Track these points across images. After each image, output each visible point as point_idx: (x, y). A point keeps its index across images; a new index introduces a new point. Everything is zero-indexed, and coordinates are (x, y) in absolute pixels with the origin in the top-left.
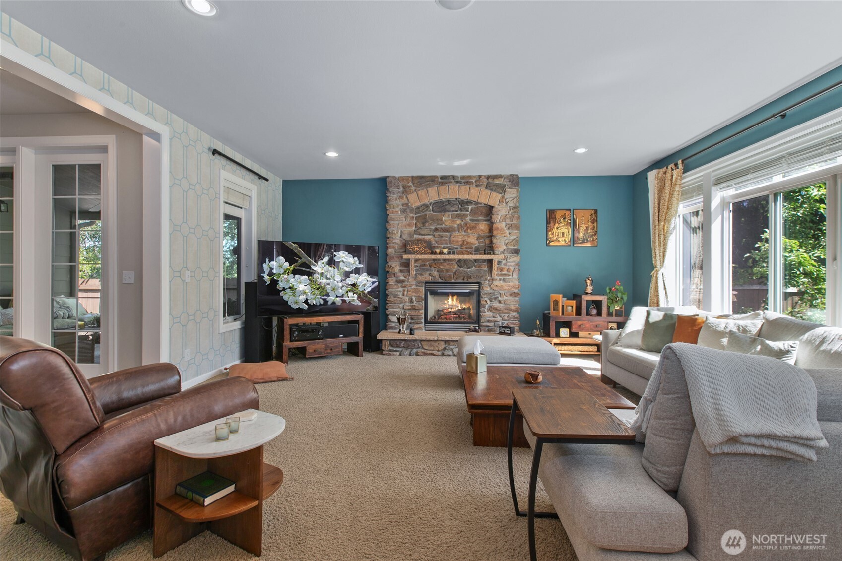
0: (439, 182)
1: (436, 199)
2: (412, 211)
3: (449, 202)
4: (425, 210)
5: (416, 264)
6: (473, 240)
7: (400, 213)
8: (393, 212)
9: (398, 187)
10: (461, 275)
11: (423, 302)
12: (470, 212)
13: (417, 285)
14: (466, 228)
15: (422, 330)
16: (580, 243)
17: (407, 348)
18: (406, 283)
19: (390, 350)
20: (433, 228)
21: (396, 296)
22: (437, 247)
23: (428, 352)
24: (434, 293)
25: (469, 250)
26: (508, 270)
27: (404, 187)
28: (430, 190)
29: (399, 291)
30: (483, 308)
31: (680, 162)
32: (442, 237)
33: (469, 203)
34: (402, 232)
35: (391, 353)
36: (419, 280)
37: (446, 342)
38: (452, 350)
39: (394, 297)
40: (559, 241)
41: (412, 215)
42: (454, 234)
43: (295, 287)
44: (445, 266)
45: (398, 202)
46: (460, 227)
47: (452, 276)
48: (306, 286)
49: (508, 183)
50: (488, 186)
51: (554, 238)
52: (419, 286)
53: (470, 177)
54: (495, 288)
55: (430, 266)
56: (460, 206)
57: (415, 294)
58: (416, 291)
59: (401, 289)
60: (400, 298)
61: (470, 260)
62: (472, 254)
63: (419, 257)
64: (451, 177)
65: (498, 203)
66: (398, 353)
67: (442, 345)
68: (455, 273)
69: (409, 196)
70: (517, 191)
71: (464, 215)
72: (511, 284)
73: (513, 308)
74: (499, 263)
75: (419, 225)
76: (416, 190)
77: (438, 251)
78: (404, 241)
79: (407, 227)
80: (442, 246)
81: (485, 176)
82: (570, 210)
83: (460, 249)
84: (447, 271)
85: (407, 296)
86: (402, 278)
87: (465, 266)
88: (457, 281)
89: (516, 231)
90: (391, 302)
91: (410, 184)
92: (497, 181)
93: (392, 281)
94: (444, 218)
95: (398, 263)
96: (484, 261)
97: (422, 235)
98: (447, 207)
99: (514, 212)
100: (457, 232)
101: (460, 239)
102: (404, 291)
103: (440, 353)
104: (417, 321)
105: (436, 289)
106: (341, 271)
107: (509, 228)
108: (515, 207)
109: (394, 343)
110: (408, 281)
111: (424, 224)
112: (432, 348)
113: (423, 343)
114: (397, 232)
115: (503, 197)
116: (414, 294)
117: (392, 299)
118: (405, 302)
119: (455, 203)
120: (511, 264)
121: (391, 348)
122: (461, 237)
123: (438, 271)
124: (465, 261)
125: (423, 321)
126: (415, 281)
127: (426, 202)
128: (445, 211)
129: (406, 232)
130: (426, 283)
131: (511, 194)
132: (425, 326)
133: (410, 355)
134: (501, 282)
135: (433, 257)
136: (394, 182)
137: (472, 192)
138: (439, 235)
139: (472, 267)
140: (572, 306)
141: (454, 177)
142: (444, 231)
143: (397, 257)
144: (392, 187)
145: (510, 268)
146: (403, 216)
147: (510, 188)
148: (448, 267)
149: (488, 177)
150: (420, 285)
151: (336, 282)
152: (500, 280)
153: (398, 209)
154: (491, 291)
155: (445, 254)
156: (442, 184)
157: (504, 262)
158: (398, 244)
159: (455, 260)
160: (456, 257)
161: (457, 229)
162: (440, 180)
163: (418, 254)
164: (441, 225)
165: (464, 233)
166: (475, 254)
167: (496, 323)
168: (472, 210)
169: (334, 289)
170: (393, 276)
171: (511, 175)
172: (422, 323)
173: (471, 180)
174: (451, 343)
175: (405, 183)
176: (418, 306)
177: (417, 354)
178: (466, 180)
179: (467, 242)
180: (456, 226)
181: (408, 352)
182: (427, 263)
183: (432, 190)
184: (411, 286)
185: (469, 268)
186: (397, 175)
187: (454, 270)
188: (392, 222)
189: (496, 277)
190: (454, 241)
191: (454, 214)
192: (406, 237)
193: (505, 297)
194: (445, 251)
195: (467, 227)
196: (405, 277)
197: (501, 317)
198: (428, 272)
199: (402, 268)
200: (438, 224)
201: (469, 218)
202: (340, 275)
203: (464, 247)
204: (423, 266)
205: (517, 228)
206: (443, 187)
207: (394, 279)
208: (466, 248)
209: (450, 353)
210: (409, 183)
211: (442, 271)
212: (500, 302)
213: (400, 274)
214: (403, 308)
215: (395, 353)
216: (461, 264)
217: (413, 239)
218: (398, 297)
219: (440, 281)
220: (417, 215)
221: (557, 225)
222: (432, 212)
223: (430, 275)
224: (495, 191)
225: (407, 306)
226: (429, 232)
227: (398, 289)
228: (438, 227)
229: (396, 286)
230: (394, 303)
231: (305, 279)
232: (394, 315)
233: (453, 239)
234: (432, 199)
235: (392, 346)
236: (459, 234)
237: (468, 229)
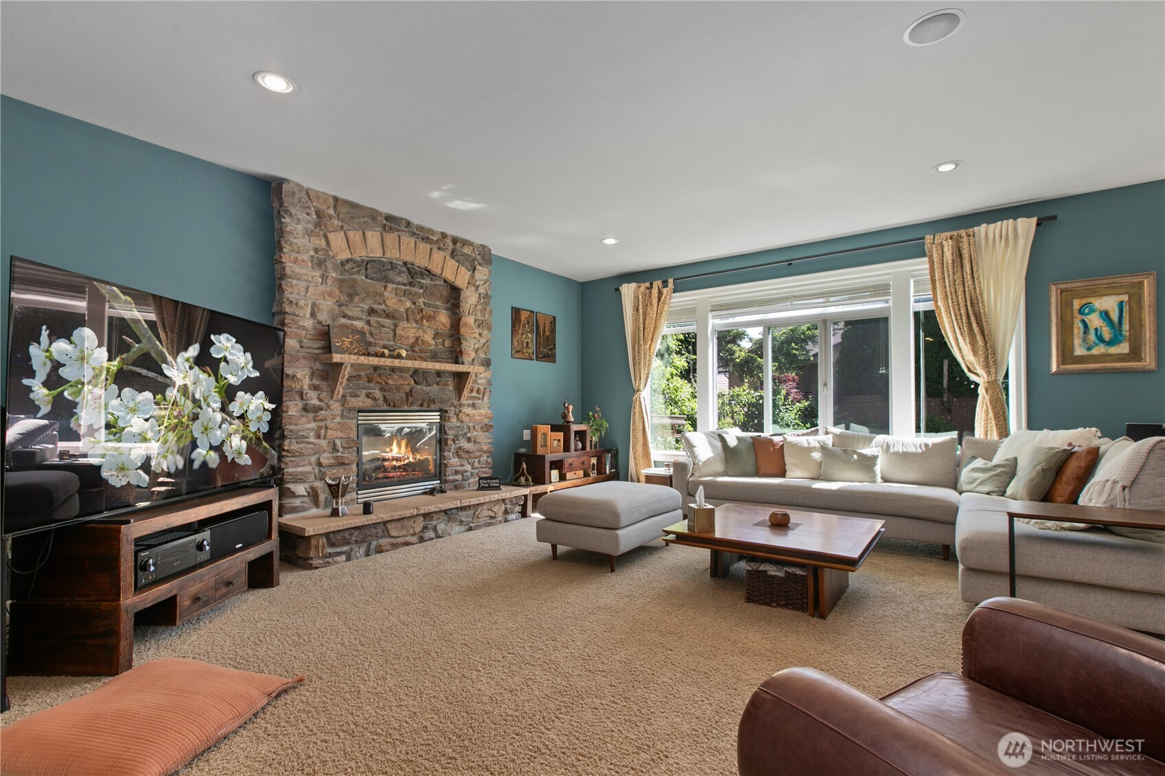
0: (384, 225)
1: (379, 254)
2: (334, 267)
3: (392, 265)
4: (355, 270)
6: (429, 338)
7: (310, 265)
8: (296, 261)
9: (306, 209)
10: (418, 397)
11: (356, 448)
12: (425, 291)
13: (342, 416)
14: (418, 317)
16: (542, 358)
17: (362, 542)
18: (323, 412)
19: (330, 555)
20: (366, 307)
21: (301, 438)
22: (378, 344)
23: (400, 541)
26: (478, 392)
27: (318, 213)
28: (368, 234)
29: (311, 430)
30: (447, 453)
31: (671, 281)
32: (383, 326)
33: (423, 274)
34: (314, 305)
35: (330, 560)
36: (351, 405)
39: (298, 442)
40: (523, 352)
41: (333, 275)
42: (400, 325)
43: (121, 424)
45: (307, 241)
46: (408, 315)
47: (405, 399)
48: (147, 420)
49: (479, 258)
50: (454, 254)
51: (518, 347)
52: (348, 419)
53: (430, 231)
54: (465, 419)
55: (369, 380)
56: (408, 275)
57: (341, 435)
59: (313, 425)
60: (312, 443)
61: (429, 371)
64: (403, 221)
65: (466, 285)
66: (344, 557)
67: (420, 523)
68: (409, 394)
69: (331, 236)
70: (490, 271)
71: (415, 293)
72: (483, 411)
73: (485, 448)
75: (344, 298)
76: (342, 227)
78: (321, 327)
79: (327, 297)
80: (380, 342)
81: (450, 236)
82: (532, 312)
83: (410, 353)
84: (397, 388)
85: (325, 438)
86: (315, 402)
87: (425, 382)
88: (413, 407)
89: (487, 332)
90: (292, 454)
91: (332, 211)
92: (465, 250)
93: (293, 408)
94: (385, 293)
95: (309, 371)
96: (449, 373)
97: (349, 318)
98: (391, 274)
99: (485, 303)
100: (406, 321)
101: (411, 334)
102: (319, 428)
103: (414, 539)
105: (377, 424)
106: (222, 383)
107: (479, 326)
108: (487, 296)
109: (337, 540)
110: (328, 406)
111: (351, 296)
112: (405, 532)
113: (389, 526)
114: (305, 306)
115: (473, 277)
116: (339, 434)
117: (295, 447)
118: (322, 452)
119: (402, 269)
120: (481, 380)
121: (330, 550)
122: (411, 331)
123: (382, 390)
124: (425, 372)
125: (355, 486)
126: (341, 409)
127: (359, 255)
128: (387, 280)
129: (324, 307)
130: (359, 411)
131: (481, 274)
132: (357, 495)
133: (367, 554)
134: (471, 408)
135: (377, 361)
136: (297, 195)
137: (434, 257)
138: (376, 322)
139: (434, 384)
140: (559, 441)
141: (408, 224)
142: (385, 317)
143: (305, 358)
145: (479, 386)
146: (317, 273)
147: (480, 265)
148: (398, 382)
149: (455, 241)
150: (351, 415)
151: (210, 410)
152: (470, 405)
153: (305, 257)
154: (458, 424)
155: (404, 358)
156: (389, 229)
157: (473, 377)
158: (307, 330)
159: (404, 369)
160: (405, 364)
161: (405, 316)
162: (384, 221)
164: (381, 304)
165: (416, 325)
167: (465, 474)
168: (428, 286)
169: (206, 429)
170: (296, 397)
171: (481, 245)
172: (354, 490)
173: (431, 237)
174: (435, 517)
175: (321, 206)
176: (348, 458)
177: (379, 550)
178: (426, 236)
179: (422, 340)
180: (403, 310)
181: (363, 550)
182: (366, 373)
183: (373, 236)
184: (333, 417)
185: (429, 385)
186: (304, 183)
187: (407, 388)
188: (294, 281)
189: (465, 402)
190: (402, 337)
191: (400, 289)
192: (323, 317)
193: (475, 433)
195: (420, 316)
196: (322, 400)
197: (469, 464)
198: (365, 391)
199: (315, 382)
200: (375, 302)
201: (422, 300)
202: (219, 393)
203: (416, 348)
204: (356, 378)
205: (489, 327)
206: (390, 235)
207: (299, 404)
208: (421, 351)
209: (432, 534)
210: (327, 208)
211: (390, 390)
212: (469, 440)
213: (312, 393)
214: (319, 464)
215: (338, 559)
216: (417, 376)
217: (339, 324)
218: (308, 443)
219: (386, 408)
220: (341, 277)
221: (520, 331)
222: (364, 278)
223: (368, 396)
224: (462, 264)
225: (326, 459)
226: (359, 314)
227: (307, 425)
228: (375, 306)
229: (304, 420)
230: (302, 455)
231: (146, 402)
232: (298, 479)
233: (403, 333)
234: (371, 252)
235: (332, 545)
236: (409, 325)
237: (421, 319)
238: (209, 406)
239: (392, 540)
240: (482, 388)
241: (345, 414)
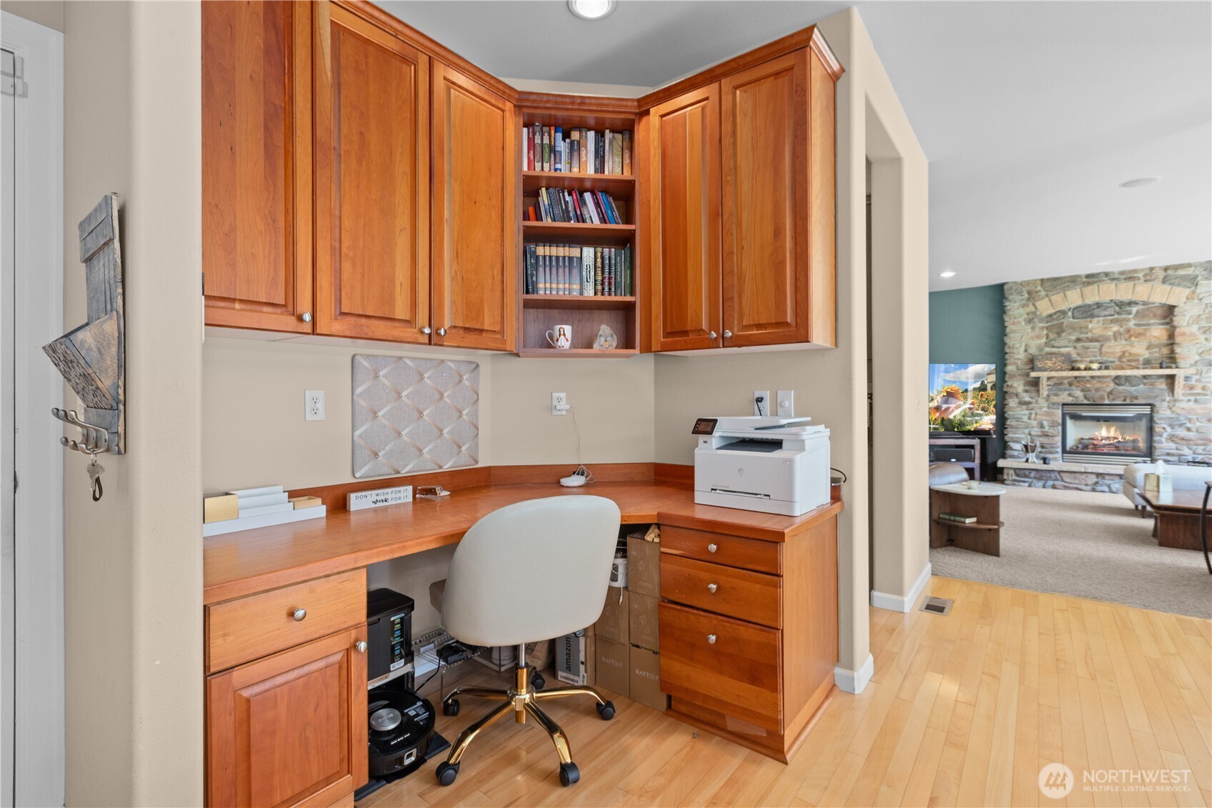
0: (1084, 283)
1: (1079, 303)
2: (1041, 320)
3: (1099, 305)
4: (1062, 317)
5: (1049, 383)
6: (1140, 350)
7: (1023, 323)
8: (1014, 324)
9: (1020, 293)
10: (1120, 395)
11: (1060, 428)
12: (1135, 315)
13: (1049, 408)
14: (1127, 336)
15: (1058, 460)
17: (1040, 479)
18: (1033, 405)
19: (1015, 481)
20: (1074, 338)
21: (1018, 419)
22: (1081, 361)
23: (1071, 485)
24: (1076, 417)
25: (1133, 364)
26: (1204, 388)
27: (1029, 293)
28: (1069, 293)
29: (1024, 415)
30: (1158, 438)
32: (1088, 348)
33: (1130, 303)
34: (1026, 346)
35: (1017, 483)
36: (1052, 401)
37: (1098, 475)
38: (1109, 486)
39: (1017, 421)
41: (1041, 325)
42: (1107, 344)
44: (1096, 384)
45: (1021, 310)
46: (1116, 336)
47: (1106, 397)
49: (1204, 273)
50: (1166, 280)
52: (1053, 409)
53: (1136, 271)
54: (1179, 411)
55: (1070, 384)
56: (1117, 308)
57: (1047, 418)
58: (1047, 414)
59: (1027, 412)
60: (1026, 422)
61: (1135, 376)
62: (1138, 368)
63: (1053, 374)
64: (1102, 274)
65: (1185, 300)
66: (1027, 484)
67: (1093, 479)
68: (1110, 393)
69: (1038, 304)
71: (1124, 319)
74: (1187, 379)
75: (1052, 336)
76: (1047, 294)
77: (1082, 366)
78: (1030, 356)
79: (1034, 339)
80: (1088, 359)
81: (1160, 267)
83: (1117, 363)
84: (1097, 390)
85: (1035, 420)
86: (1027, 399)
87: (1128, 384)
88: (1114, 402)
90: (1012, 427)
91: (1039, 288)
92: (1182, 272)
93: (1012, 403)
94: (1090, 326)
95: (1022, 382)
96: (1160, 376)
97: (1057, 347)
98: (1096, 312)
100: (1113, 341)
101: (1118, 350)
102: (1031, 414)
103: (1089, 488)
104: (1050, 449)
105: (1079, 413)
107: (1204, 332)
109: (1021, 473)
110: (1037, 402)
111: (1059, 334)
112: (1077, 481)
113: (1062, 474)
114: (1020, 346)
115: (1194, 292)
116: (1045, 418)
117: (1014, 423)
118: (1033, 427)
119: (1110, 305)
121: (1017, 478)
122: (1119, 347)
123: (1082, 390)
124: (1127, 378)
125: (1060, 450)
126: (1047, 403)
127: (1064, 307)
128: (1092, 316)
129: (1033, 345)
130: (1064, 405)
131: (1208, 286)
132: (1063, 456)
133: (1044, 487)
134: (1192, 403)
135: (1076, 373)
136: (1014, 288)
137: (1137, 289)
138: (1083, 346)
139: (1139, 385)
141: (1107, 274)
142: (1091, 341)
143: (1020, 375)
144: (1012, 294)
146: (1029, 327)
147: (1206, 279)
148: (1097, 385)
149: (1166, 268)
150: (1055, 407)
152: (1190, 400)
153: (1020, 320)
154: (1173, 416)
155: (1094, 370)
156: (1089, 284)
157: (1196, 377)
158: (1021, 359)
159: (1109, 376)
160: (1113, 373)
161: (1112, 337)
162: (1084, 280)
163: (1051, 371)
164: (1087, 333)
165: (1124, 342)
166: (1144, 368)
168: (1138, 312)
170: (1015, 397)
172: (1057, 452)
173: (1136, 275)
174: (1107, 477)
175: (1031, 288)
176: (1051, 433)
177: (1054, 487)
178: (1129, 276)
179: (1130, 353)
180: (1110, 333)
181: (1041, 483)
182: (1066, 381)
183: (1072, 293)
184: (1041, 408)
185: (1134, 386)
186: (1019, 280)
187: (1108, 389)
188: (1012, 335)
189: (1182, 398)
190: (1108, 353)
191: (1107, 320)
192: (1033, 351)
193: (1198, 424)
194: (1095, 366)
195: (1129, 335)
196: (1032, 398)
198: (1067, 393)
199: (1027, 388)
200: (1082, 333)
201: (1131, 324)
203: (1124, 360)
204: (1058, 385)
206: (1090, 288)
207: (1017, 400)
208: (1129, 361)
209: (1106, 489)
210: (1036, 287)
211: (1089, 390)
212: (1189, 429)
213: (1025, 394)
214: (1030, 434)
215: (1022, 484)
216: (1119, 381)
217: (1044, 353)
218: (1023, 422)
219: (1086, 402)
220: (1048, 324)
222: (1071, 319)
223: (1070, 395)
224: (1179, 285)
225: (1036, 431)
226: (1067, 344)
227: (1023, 413)
228: (1082, 336)
229: (1019, 409)
230: (1017, 428)
232: (1017, 441)
233: (1107, 350)
234: (1072, 303)
235: (1018, 475)
236: (1116, 344)
237: (1130, 337)
239: (1063, 483)
241: (1051, 406)
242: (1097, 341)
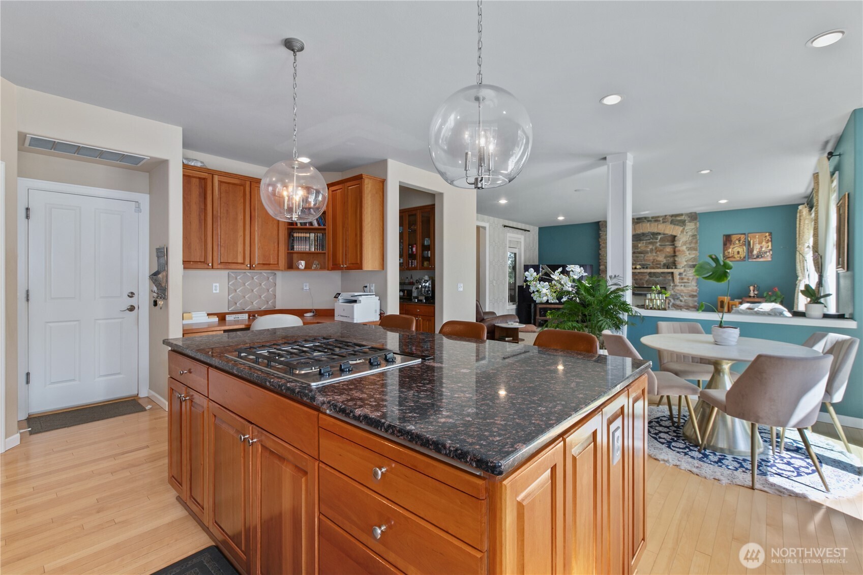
3: (643, 234)
6: (661, 258)
8: (604, 243)
10: (652, 283)
12: (659, 240)
16: (755, 258)
25: (658, 266)
26: (688, 279)
33: (658, 234)
40: (734, 258)
42: (647, 255)
43: (540, 290)
46: (652, 250)
47: (645, 283)
48: (547, 290)
49: (689, 219)
50: (672, 222)
51: (731, 255)
53: (658, 217)
54: (677, 291)
56: (652, 236)
61: (658, 273)
62: (661, 268)
64: (643, 218)
65: (680, 233)
68: (647, 281)
70: (696, 224)
71: (655, 242)
72: (690, 289)
73: (691, 305)
74: (680, 274)
80: (638, 263)
81: (669, 215)
82: (744, 234)
83: (651, 265)
84: (641, 279)
88: (648, 286)
89: (694, 252)
92: (679, 218)
94: (639, 245)
96: (669, 273)
98: (642, 238)
99: (693, 239)
100: (650, 254)
101: (651, 258)
106: (571, 278)
107: (688, 250)
108: (694, 236)
115: (684, 229)
119: (648, 234)
120: (690, 275)
123: (634, 280)
124: (654, 273)
128: (640, 240)
131: (690, 226)
134: (682, 287)
136: (604, 224)
137: (660, 227)
138: (636, 256)
139: (660, 277)
141: (645, 218)
144: (603, 227)
145: (690, 277)
147: (690, 222)
148: (641, 277)
149: (672, 216)
151: (567, 287)
152: (681, 286)
154: (674, 294)
155: (639, 269)
156: (638, 223)
157: (684, 274)
159: (647, 272)
160: (649, 271)
162: (636, 221)
164: (638, 249)
165: (654, 254)
166: (663, 268)
168: (661, 238)
171: (690, 213)
173: (659, 219)
178: (656, 219)
179: (657, 260)
180: (649, 250)
185: (657, 278)
187: (646, 279)
188: (603, 249)
189: (678, 284)
190: (647, 260)
191: (647, 242)
193: (685, 298)
194: (638, 267)
195: (657, 250)
201: (658, 244)
203: (654, 264)
205: (696, 250)
206: (638, 225)
208: (656, 264)
211: (637, 280)
212: (681, 301)
216: (651, 275)
219: (636, 286)
221: (732, 247)
224: (677, 225)
228: (636, 251)
231: (547, 285)
233: (647, 258)
237: (657, 252)
238: (566, 286)
240: (691, 278)
242: (642, 254)
